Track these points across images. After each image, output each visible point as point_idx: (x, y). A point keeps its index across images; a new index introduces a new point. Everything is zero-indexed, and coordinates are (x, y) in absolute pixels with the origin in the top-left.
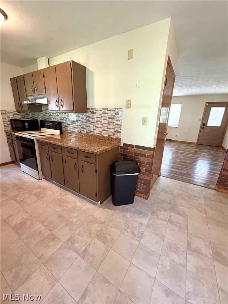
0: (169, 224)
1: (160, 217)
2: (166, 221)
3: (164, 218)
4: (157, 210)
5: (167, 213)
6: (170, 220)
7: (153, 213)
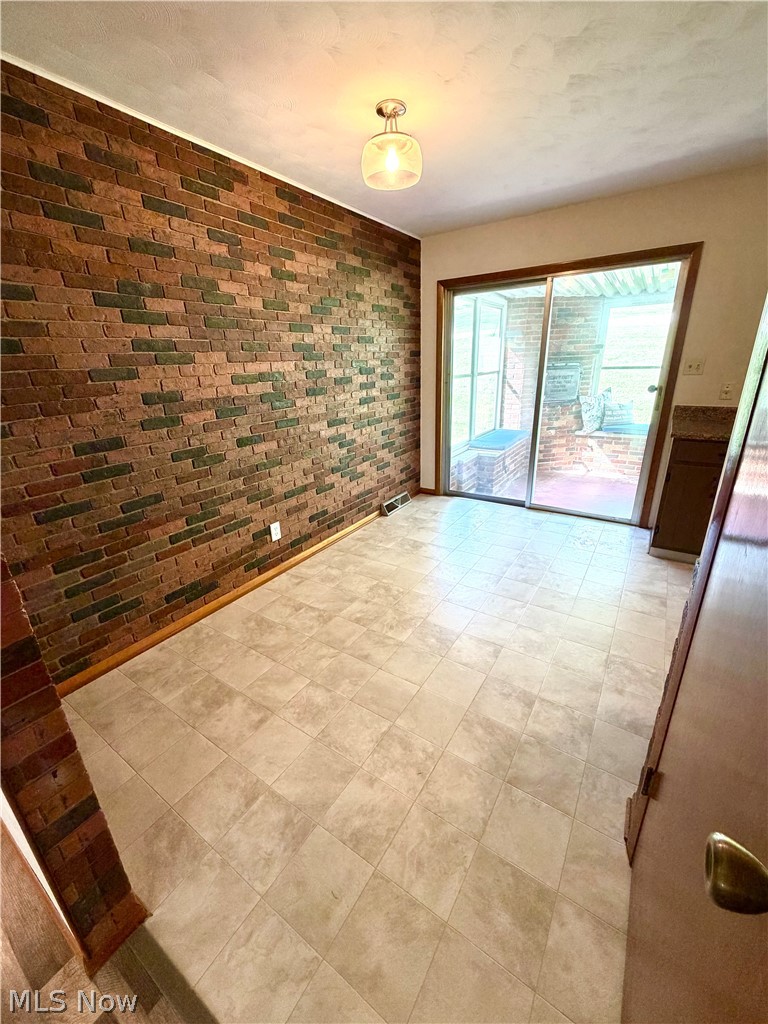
0: (535, 692)
1: (560, 714)
2: (543, 700)
3: (547, 709)
4: (573, 741)
5: (538, 728)
6: (530, 705)
7: (588, 730)
